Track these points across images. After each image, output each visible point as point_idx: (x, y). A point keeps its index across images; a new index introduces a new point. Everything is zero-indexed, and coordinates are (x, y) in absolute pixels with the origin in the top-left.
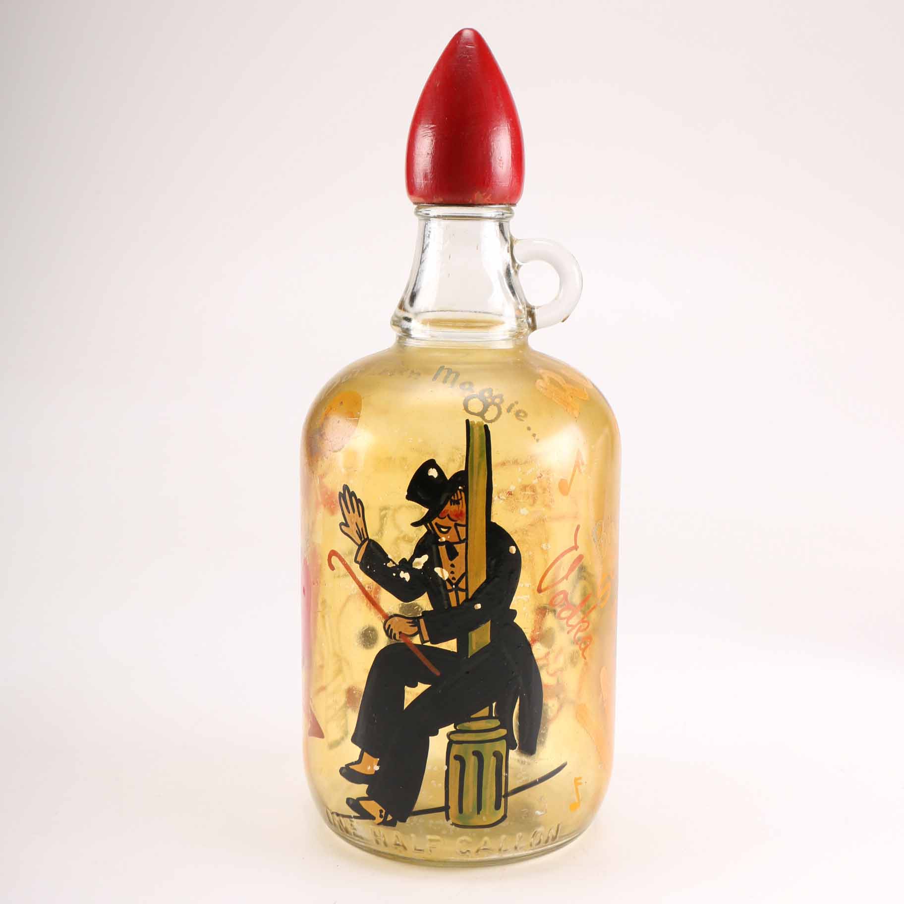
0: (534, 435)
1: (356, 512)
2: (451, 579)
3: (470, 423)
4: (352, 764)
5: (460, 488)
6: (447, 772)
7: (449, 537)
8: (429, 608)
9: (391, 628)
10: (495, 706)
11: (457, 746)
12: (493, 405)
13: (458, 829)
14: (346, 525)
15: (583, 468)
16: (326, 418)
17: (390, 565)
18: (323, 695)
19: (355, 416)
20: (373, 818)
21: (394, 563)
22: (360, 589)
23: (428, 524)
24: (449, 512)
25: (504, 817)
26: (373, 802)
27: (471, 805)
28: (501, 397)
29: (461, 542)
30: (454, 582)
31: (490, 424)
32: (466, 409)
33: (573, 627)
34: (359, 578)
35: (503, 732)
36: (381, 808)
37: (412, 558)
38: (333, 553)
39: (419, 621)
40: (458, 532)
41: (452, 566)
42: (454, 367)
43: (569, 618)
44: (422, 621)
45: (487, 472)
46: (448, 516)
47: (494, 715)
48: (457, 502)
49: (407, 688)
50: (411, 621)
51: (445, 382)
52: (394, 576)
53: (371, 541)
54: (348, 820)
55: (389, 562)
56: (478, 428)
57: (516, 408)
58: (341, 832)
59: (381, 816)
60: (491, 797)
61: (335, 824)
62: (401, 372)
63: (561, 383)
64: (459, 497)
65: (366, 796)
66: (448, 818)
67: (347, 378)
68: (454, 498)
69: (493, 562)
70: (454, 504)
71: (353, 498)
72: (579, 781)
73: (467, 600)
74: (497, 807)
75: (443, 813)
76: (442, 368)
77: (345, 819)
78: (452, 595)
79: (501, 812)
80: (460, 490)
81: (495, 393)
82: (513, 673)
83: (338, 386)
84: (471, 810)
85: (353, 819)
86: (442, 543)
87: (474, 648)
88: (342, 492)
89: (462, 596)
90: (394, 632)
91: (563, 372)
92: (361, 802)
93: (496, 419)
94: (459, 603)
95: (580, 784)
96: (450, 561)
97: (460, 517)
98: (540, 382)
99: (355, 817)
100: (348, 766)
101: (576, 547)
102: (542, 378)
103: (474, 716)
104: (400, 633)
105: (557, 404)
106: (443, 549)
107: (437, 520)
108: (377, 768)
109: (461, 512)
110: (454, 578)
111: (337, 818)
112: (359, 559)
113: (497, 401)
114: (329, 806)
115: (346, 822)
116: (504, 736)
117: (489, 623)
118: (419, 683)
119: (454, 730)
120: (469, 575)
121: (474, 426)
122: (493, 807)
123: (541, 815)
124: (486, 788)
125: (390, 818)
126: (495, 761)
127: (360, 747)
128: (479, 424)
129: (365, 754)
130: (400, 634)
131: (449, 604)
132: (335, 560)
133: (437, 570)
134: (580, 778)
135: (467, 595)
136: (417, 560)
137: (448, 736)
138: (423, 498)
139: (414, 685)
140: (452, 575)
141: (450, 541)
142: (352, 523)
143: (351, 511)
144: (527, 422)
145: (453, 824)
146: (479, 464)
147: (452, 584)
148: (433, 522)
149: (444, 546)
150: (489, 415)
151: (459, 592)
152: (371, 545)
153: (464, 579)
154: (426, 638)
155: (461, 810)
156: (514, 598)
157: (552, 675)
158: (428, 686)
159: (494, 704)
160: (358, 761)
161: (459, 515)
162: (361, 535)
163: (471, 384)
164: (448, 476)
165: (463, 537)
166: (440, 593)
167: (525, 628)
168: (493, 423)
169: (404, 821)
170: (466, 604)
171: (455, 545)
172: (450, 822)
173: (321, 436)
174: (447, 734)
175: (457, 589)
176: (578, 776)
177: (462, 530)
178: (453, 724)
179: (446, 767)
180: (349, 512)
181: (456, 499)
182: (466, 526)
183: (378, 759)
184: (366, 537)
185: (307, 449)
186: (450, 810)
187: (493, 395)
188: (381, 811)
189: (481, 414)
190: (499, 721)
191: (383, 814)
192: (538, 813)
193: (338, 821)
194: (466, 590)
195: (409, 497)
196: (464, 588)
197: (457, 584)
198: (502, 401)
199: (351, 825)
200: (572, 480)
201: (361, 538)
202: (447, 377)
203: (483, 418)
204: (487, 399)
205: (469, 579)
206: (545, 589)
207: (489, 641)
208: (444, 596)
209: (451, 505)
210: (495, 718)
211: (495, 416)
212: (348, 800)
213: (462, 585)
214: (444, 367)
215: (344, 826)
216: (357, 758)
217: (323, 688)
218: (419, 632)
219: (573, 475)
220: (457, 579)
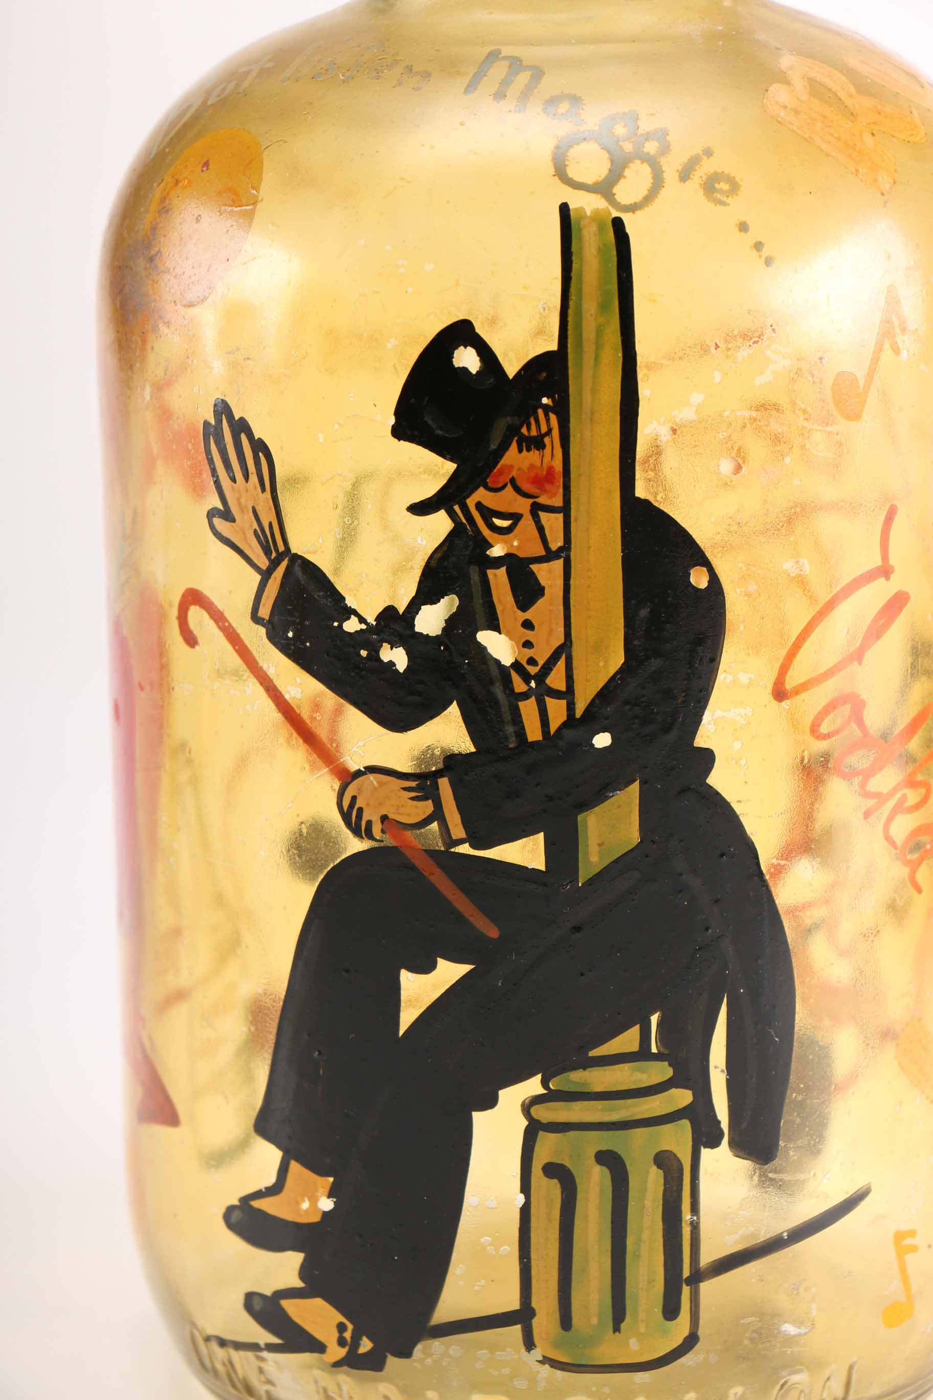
0: (758, 246)
1: (254, 478)
2: (524, 663)
3: (572, 213)
4: (258, 1195)
5: (545, 400)
6: (525, 1212)
7: (516, 543)
8: (464, 744)
9: (357, 807)
10: (659, 1025)
11: (552, 1136)
12: (638, 162)
13: (559, 1374)
14: (227, 515)
15: (904, 341)
16: (165, 209)
17: (351, 625)
18: (180, 1014)
19: (244, 201)
20: (318, 1347)
21: (362, 620)
22: (270, 696)
23: (457, 508)
24: (514, 473)
25: (691, 1341)
26: (318, 1302)
27: (594, 1308)
28: (662, 136)
29: (550, 556)
30: (533, 670)
31: (630, 214)
32: (561, 174)
33: (881, 798)
34: (265, 667)
35: (683, 1097)
36: (342, 1319)
37: (414, 606)
38: (193, 597)
39: (437, 783)
40: (541, 529)
41: (528, 625)
42: (525, 53)
43: (868, 774)
44: (444, 784)
45: (620, 355)
46: (513, 481)
47: (654, 1050)
48: (537, 443)
49: (406, 977)
50: (413, 784)
51: (500, 95)
52: (363, 658)
53: (296, 558)
54: (250, 1355)
55: (348, 618)
56: (594, 228)
57: (707, 167)
58: (234, 1392)
59: (342, 1342)
60: (651, 1282)
61: (215, 1373)
62: (377, 74)
63: (842, 95)
64: (544, 429)
65: (300, 1284)
66: (529, 1344)
67: (223, 90)
68: (529, 429)
69: (644, 613)
70: (528, 450)
71: (243, 437)
72: (908, 1241)
73: (571, 721)
74: (671, 1311)
75: (516, 1331)
76: (494, 56)
77: (242, 1353)
78: (528, 710)
79: (681, 1327)
80: (546, 408)
81: (646, 126)
82: (707, 929)
83: (196, 118)
84: (594, 1321)
85: (265, 1354)
86: (497, 562)
87: (594, 858)
88: (213, 422)
89: (557, 711)
90: (366, 817)
91: (853, 62)
92: (286, 1304)
93: (649, 199)
94: (549, 732)
95: (914, 1249)
96: (519, 613)
97: (547, 486)
98: (779, 94)
99: (271, 1348)
100: (246, 1200)
101: (885, 571)
102: (787, 82)
103: (594, 1053)
104: (384, 818)
105: (828, 155)
106: (499, 578)
107: (480, 495)
108: (327, 1204)
109: (550, 469)
110: (532, 661)
111: (220, 1353)
112: (265, 612)
113: (651, 147)
114: (200, 1323)
115: (243, 1361)
116: (685, 1108)
117: (635, 787)
118: (439, 959)
119: (543, 1091)
120: (577, 651)
121: (583, 223)
122: (658, 1310)
123: (800, 1335)
124: (637, 1257)
125: (366, 1345)
126: (662, 1181)
127: (279, 1146)
128: (597, 217)
129: (294, 1166)
130: (382, 822)
131: (521, 733)
132: (196, 615)
133: (485, 637)
134: (912, 1233)
135: (571, 707)
136: (426, 610)
137: (527, 1108)
138: (439, 432)
139: (425, 967)
140: (528, 653)
141: (521, 555)
142: (242, 510)
143: (239, 476)
144: (737, 209)
145: (546, 1360)
146: (599, 332)
147: (526, 678)
148: (471, 502)
149: (503, 569)
150: (626, 192)
151: (548, 699)
152: (297, 569)
153: (561, 664)
154: (458, 831)
155: (566, 1322)
156: (707, 717)
157: (843, 953)
158: (465, 969)
159: (654, 1019)
160: (274, 1186)
161: (544, 479)
162: (267, 541)
163: (575, 100)
164: (511, 369)
165: (556, 543)
166: (495, 702)
167: (739, 801)
168: (639, 213)
169: (406, 1353)
170: (569, 734)
171: (534, 567)
172: (537, 1354)
173: (151, 260)
174: (523, 1105)
175: (543, 693)
176: (904, 1227)
177: (553, 523)
178: (539, 1076)
179: (521, 1199)
180: (234, 480)
181: (534, 433)
182: (565, 510)
183: (331, 1179)
184: (281, 548)
185: (113, 300)
186: (535, 1322)
187: (641, 131)
188: (341, 1328)
189: (605, 188)
190: (670, 1065)
191: (348, 1335)
192: (789, 1329)
193: (224, 1364)
194: (569, 694)
195: (398, 432)
196: (563, 687)
197: (541, 677)
198: (665, 149)
199: (261, 1370)
200: (870, 376)
201: (267, 552)
202: (505, 83)
203: (609, 196)
204: (620, 143)
205: (575, 663)
206: (798, 691)
207: (634, 837)
208: (505, 710)
209: (520, 451)
210: (658, 1057)
211: (645, 192)
212: (250, 1299)
213: (556, 680)
214: (499, 52)
215: (241, 1376)
216: (270, 1179)
217: (180, 995)
218: (438, 815)
219: (875, 360)
220: (541, 663)
